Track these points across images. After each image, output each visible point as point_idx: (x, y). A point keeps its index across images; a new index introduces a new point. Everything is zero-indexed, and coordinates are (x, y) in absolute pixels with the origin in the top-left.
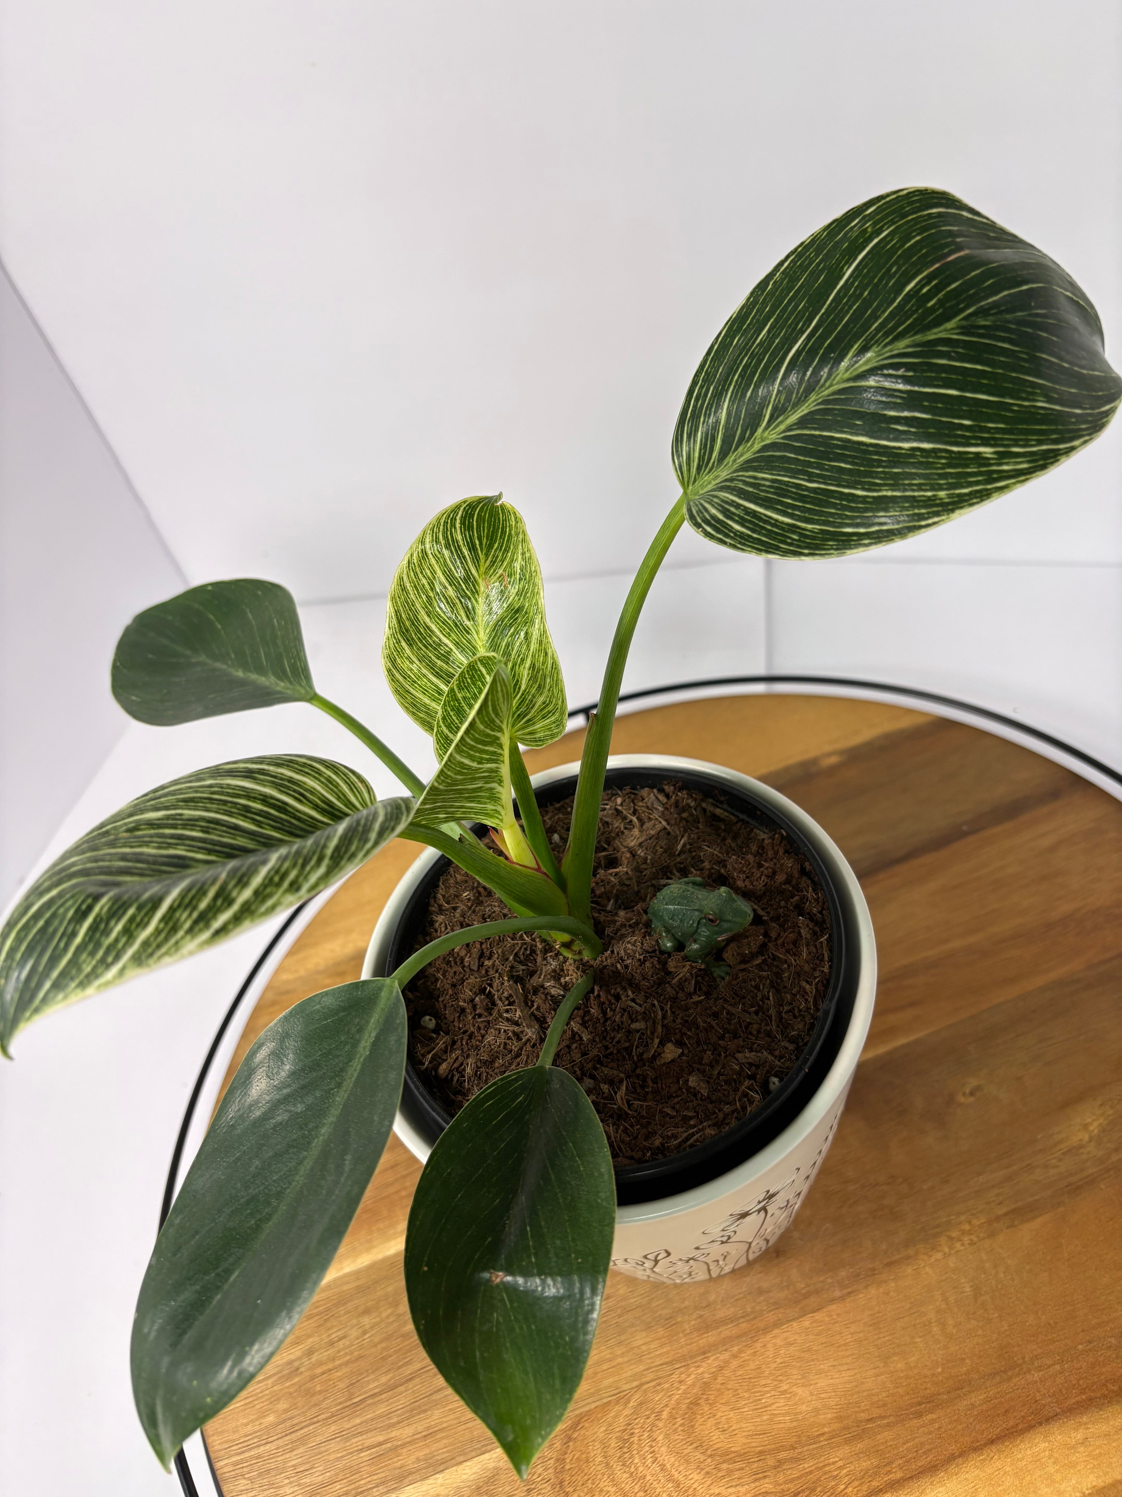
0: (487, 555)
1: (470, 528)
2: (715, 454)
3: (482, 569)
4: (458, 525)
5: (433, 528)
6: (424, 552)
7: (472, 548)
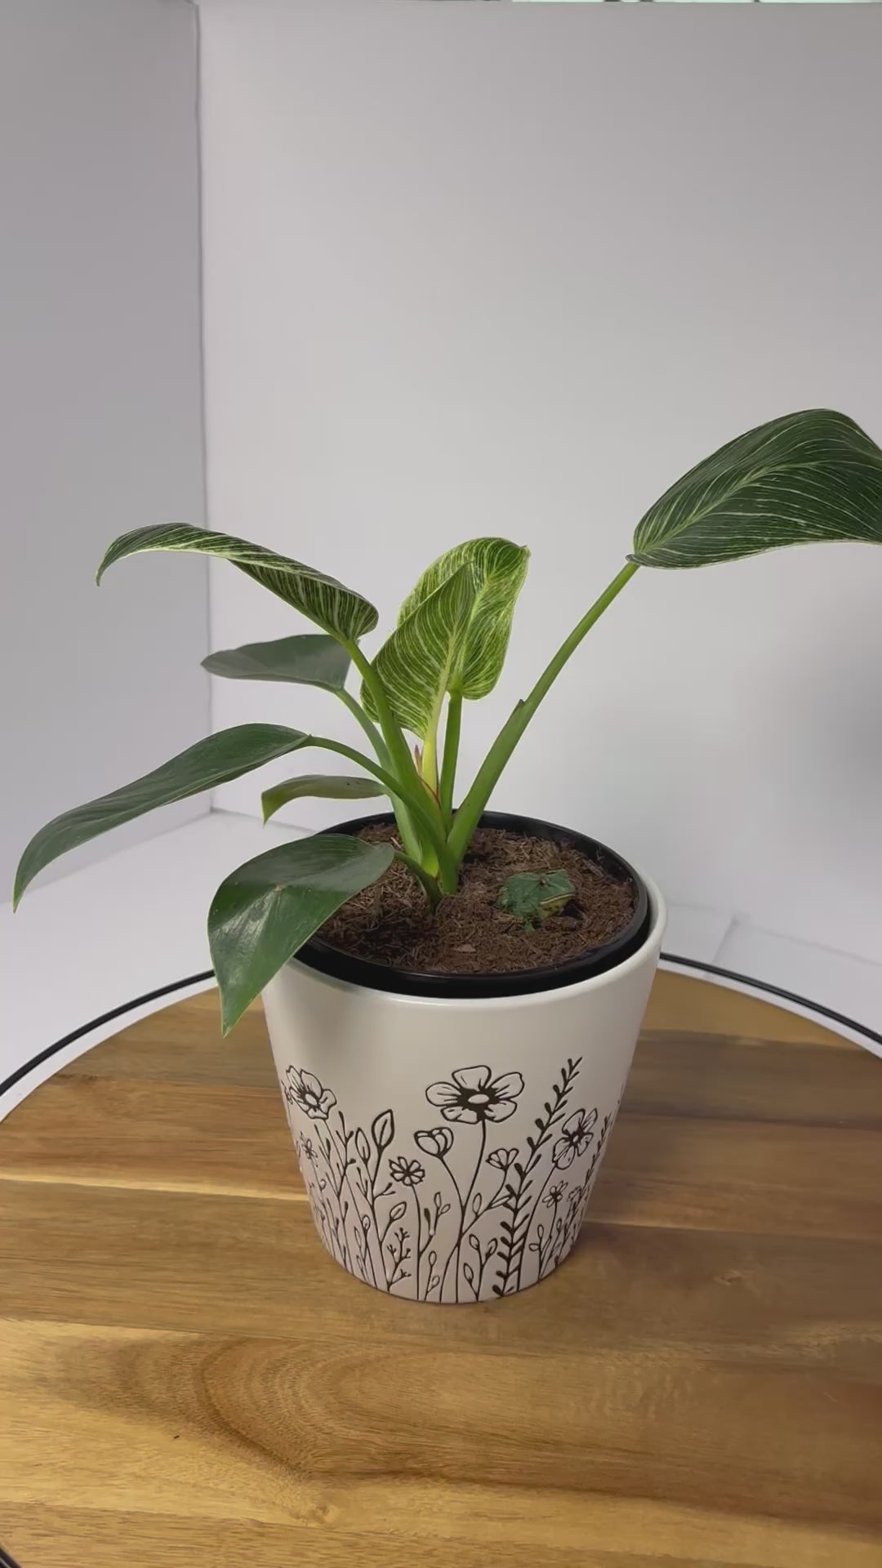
0: (498, 570)
1: (496, 551)
2: (661, 531)
3: (491, 576)
4: (489, 547)
5: (472, 544)
6: (460, 555)
7: (491, 561)
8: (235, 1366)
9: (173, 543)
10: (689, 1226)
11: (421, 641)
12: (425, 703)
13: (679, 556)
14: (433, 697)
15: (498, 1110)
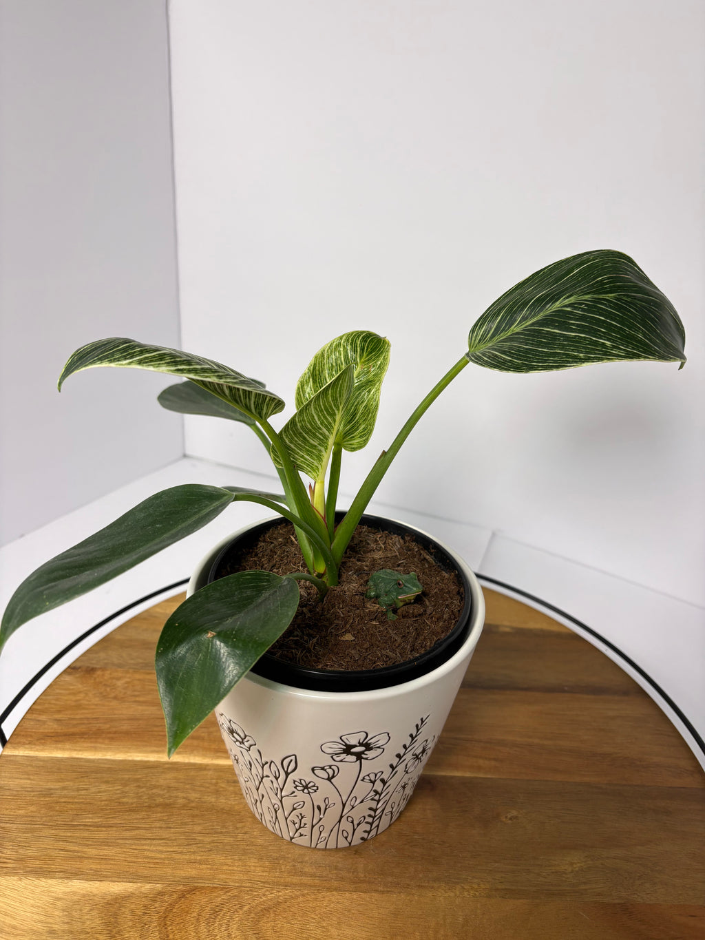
0: (367, 356)
1: (366, 341)
2: (490, 335)
3: (363, 360)
4: (360, 338)
5: (349, 335)
6: (340, 343)
7: (362, 349)
8: (187, 912)
9: (118, 360)
10: (481, 775)
11: (316, 417)
12: (317, 457)
13: (510, 361)
14: (324, 453)
15: (370, 754)
